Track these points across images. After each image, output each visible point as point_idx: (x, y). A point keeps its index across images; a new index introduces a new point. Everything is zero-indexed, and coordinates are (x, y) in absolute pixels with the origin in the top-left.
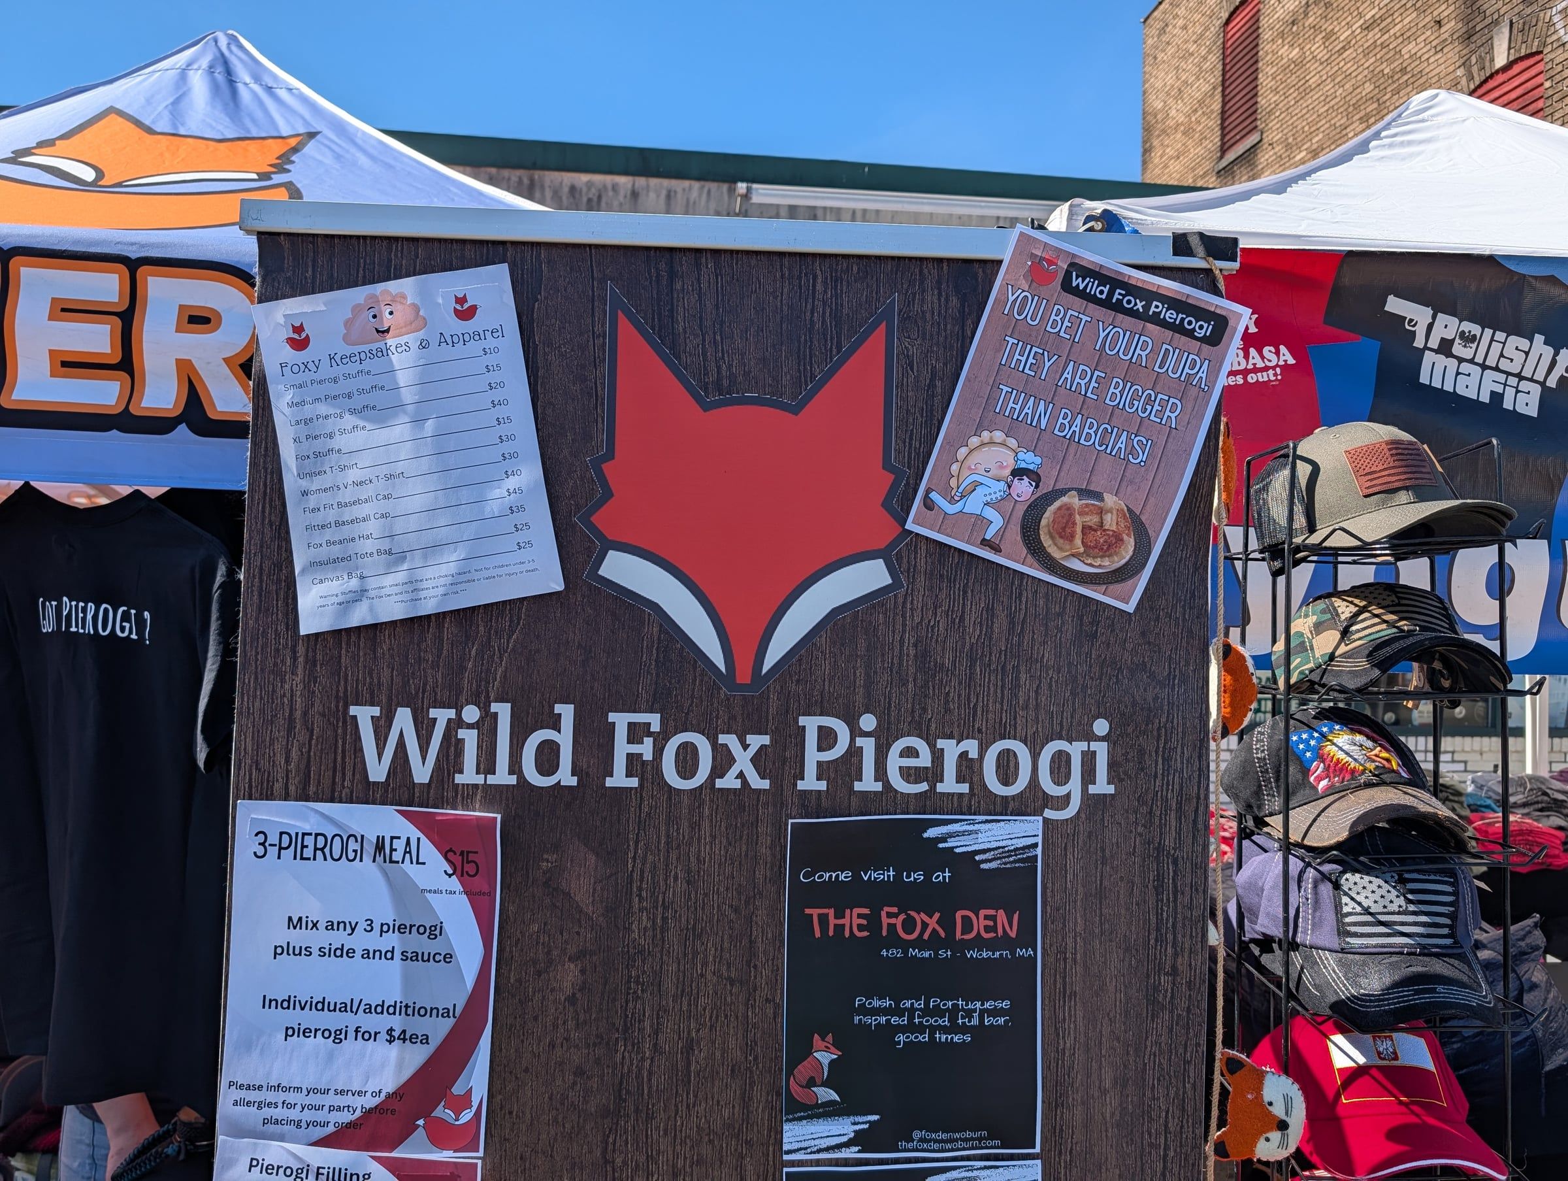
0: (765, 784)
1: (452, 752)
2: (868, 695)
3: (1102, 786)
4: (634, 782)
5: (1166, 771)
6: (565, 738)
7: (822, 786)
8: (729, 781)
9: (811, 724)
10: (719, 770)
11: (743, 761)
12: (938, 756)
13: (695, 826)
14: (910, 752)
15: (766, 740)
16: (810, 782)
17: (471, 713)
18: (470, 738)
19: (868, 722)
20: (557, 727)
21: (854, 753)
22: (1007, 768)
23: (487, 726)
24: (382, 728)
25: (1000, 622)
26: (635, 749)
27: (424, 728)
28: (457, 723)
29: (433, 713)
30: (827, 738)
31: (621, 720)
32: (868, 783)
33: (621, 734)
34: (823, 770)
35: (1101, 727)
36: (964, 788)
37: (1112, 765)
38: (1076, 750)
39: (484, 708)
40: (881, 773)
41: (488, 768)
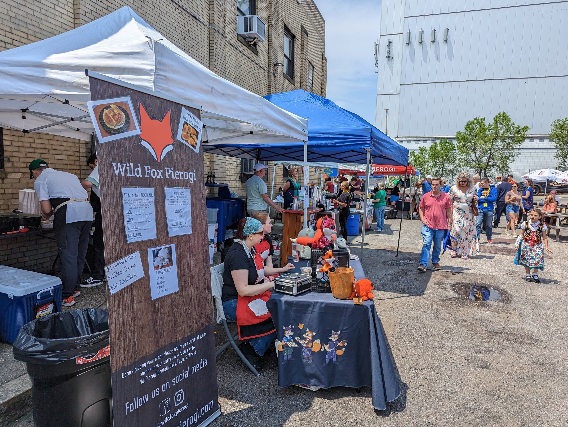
0: (162, 177)
1: (126, 171)
2: (172, 165)
3: (195, 179)
4: (148, 176)
6: (140, 169)
8: (159, 177)
9: (166, 169)
10: (158, 175)
12: (180, 174)
13: (156, 183)
14: (177, 173)
15: (162, 171)
16: (167, 177)
17: (128, 165)
18: (128, 168)
19: (172, 169)
20: (139, 167)
21: (171, 173)
23: (130, 166)
24: (117, 166)
26: (148, 171)
27: (122, 167)
28: (126, 166)
29: (123, 164)
30: (168, 171)
31: (146, 167)
32: (173, 178)
33: (146, 169)
34: (168, 175)
35: (194, 171)
37: (196, 176)
38: (192, 173)
39: (130, 164)
40: (174, 176)
41: (131, 174)
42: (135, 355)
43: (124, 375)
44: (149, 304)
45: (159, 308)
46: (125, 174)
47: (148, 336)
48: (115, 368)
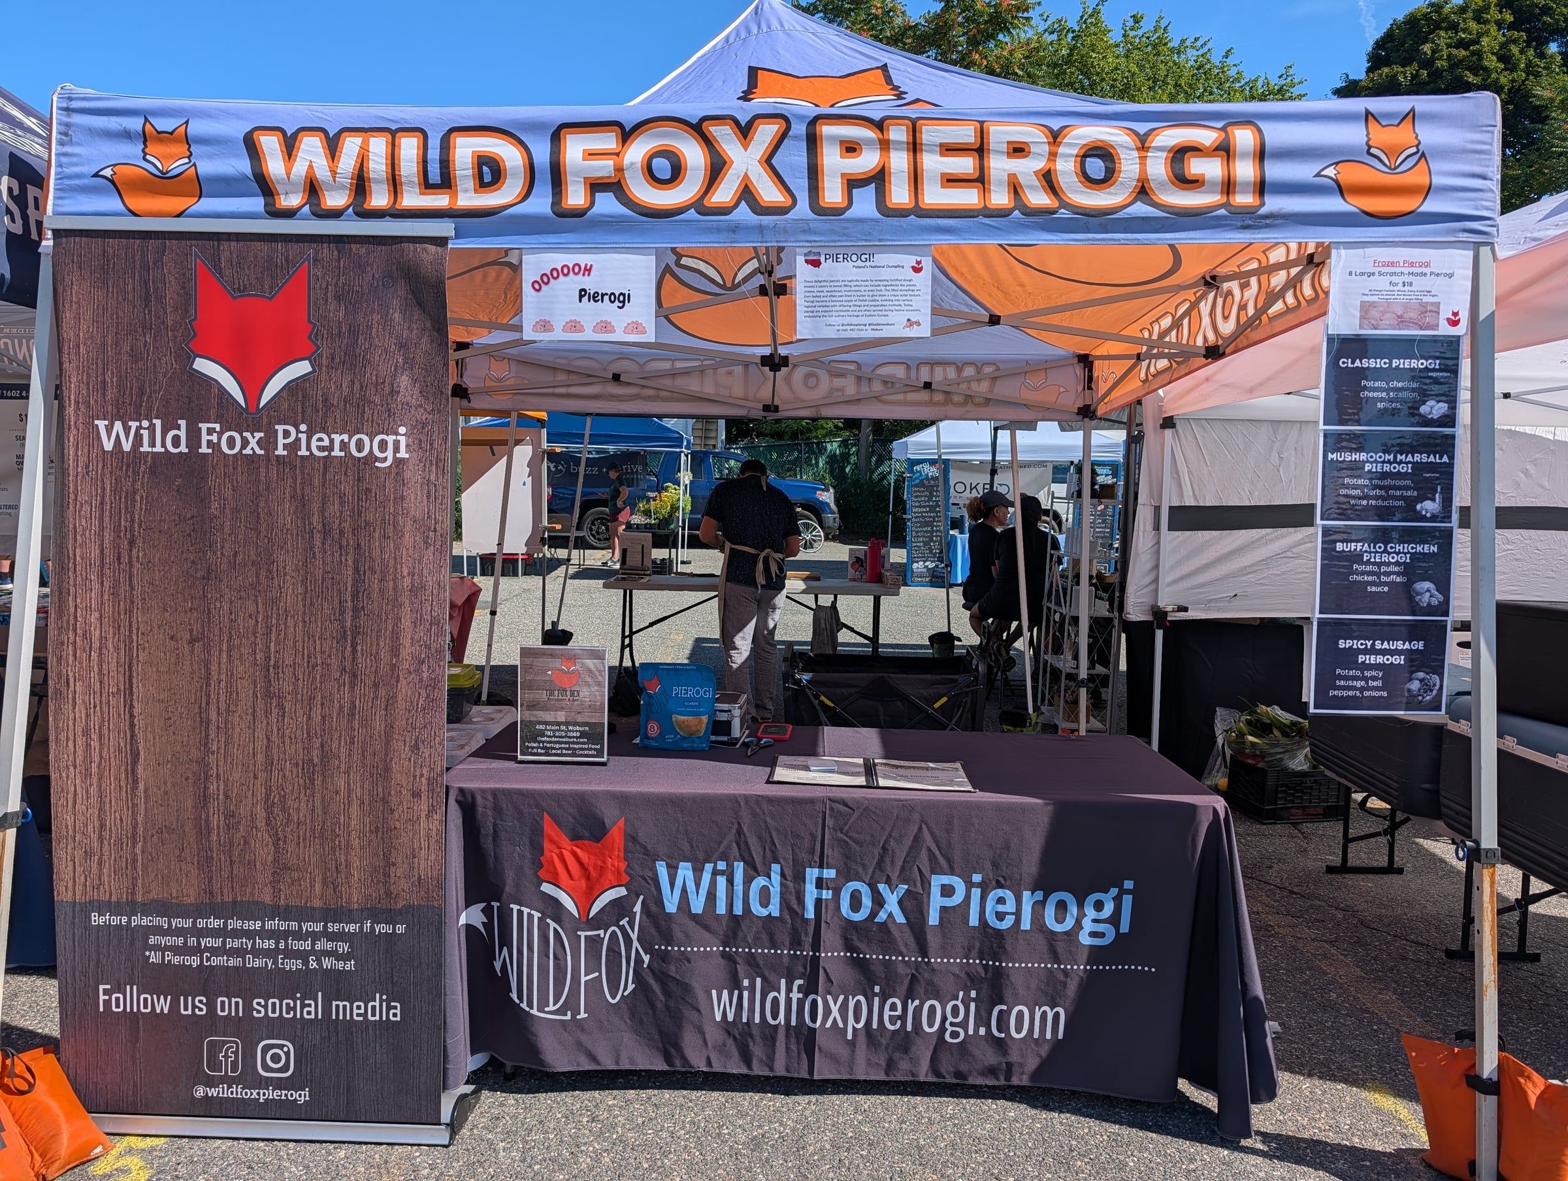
0: (262, 452)
1: (138, 438)
2: (303, 416)
3: (403, 454)
4: (210, 451)
5: (431, 449)
6: (182, 433)
7: (285, 453)
8: (248, 451)
9: (280, 428)
10: (244, 446)
11: (253, 443)
12: (332, 441)
13: (235, 469)
14: (320, 440)
15: (262, 435)
16: (280, 451)
17: (145, 424)
18: (145, 433)
19: (303, 427)
20: (179, 428)
21: (298, 440)
22: (360, 446)
23: (152, 429)
24: (109, 430)
25: (357, 386)
26: (210, 438)
27: (127, 430)
28: (140, 427)
29: (130, 423)
31: (204, 427)
32: (303, 452)
33: (204, 432)
34: (285, 446)
35: (402, 430)
36: (343, 454)
37: (407, 446)
38: (390, 439)
39: (150, 421)
40: (309, 448)
41: (153, 444)
42: (134, 885)
43: (96, 919)
44: (187, 779)
45: (221, 797)
46: (133, 445)
47: (179, 856)
48: (70, 893)
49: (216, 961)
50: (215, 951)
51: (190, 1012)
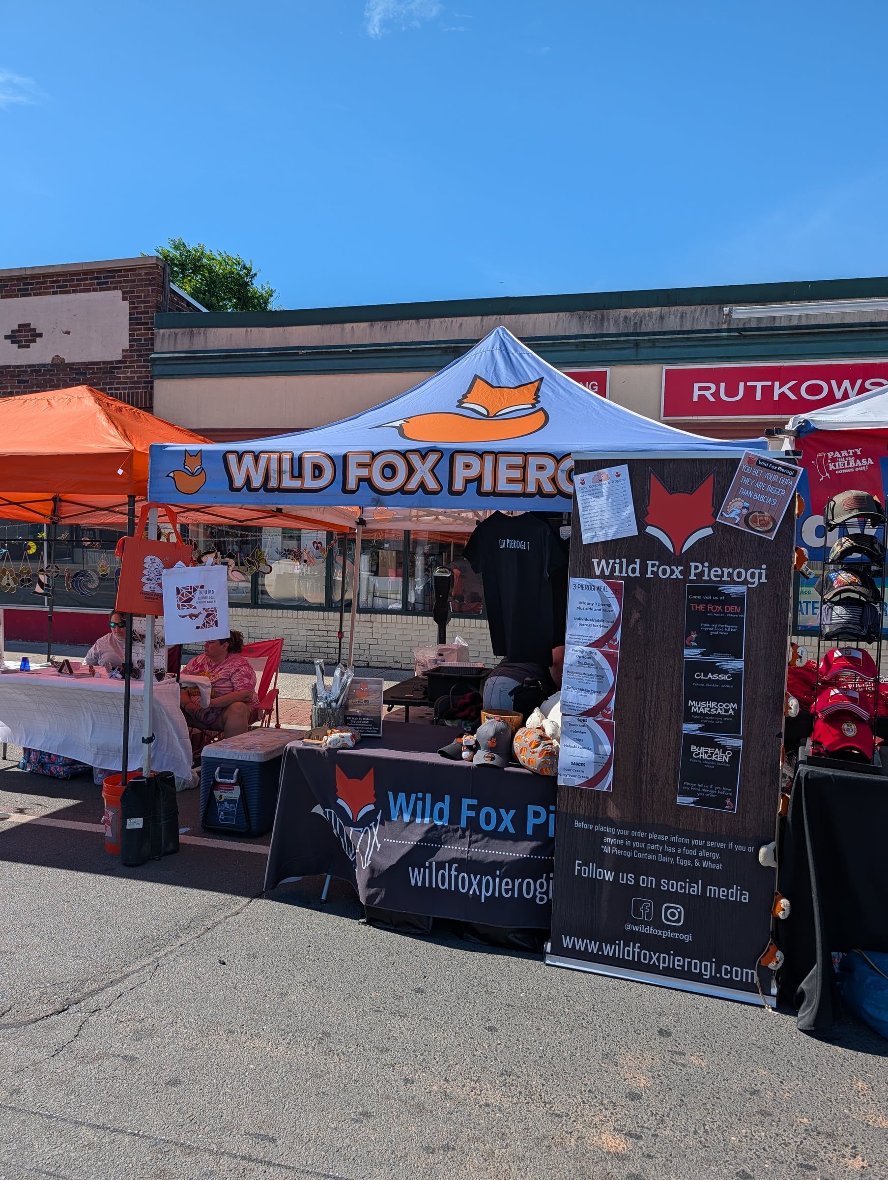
0: (682, 577)
1: (613, 568)
2: (707, 559)
3: (764, 580)
4: (652, 576)
5: (780, 577)
6: (637, 566)
7: (695, 578)
8: (674, 577)
9: (693, 564)
10: (671, 574)
11: (677, 572)
12: (723, 572)
13: (666, 586)
14: (716, 571)
15: (682, 568)
16: (692, 577)
17: (618, 561)
18: (617, 566)
19: (706, 564)
20: (635, 563)
21: (703, 571)
22: (739, 575)
23: (621, 564)
24: (599, 564)
25: (739, 542)
26: (653, 569)
27: (608, 564)
28: (615, 563)
29: (610, 561)
30: (696, 568)
31: (650, 563)
32: (706, 578)
33: (650, 566)
34: (695, 574)
35: (764, 566)
36: (729, 579)
37: (766, 575)
38: (757, 572)
39: (620, 560)
40: (709, 575)
41: (621, 572)
42: (598, 808)
43: (577, 824)
44: (630, 753)
45: (649, 764)
46: (610, 572)
47: (624, 795)
48: (565, 808)
49: (641, 855)
50: (640, 850)
51: (625, 882)
